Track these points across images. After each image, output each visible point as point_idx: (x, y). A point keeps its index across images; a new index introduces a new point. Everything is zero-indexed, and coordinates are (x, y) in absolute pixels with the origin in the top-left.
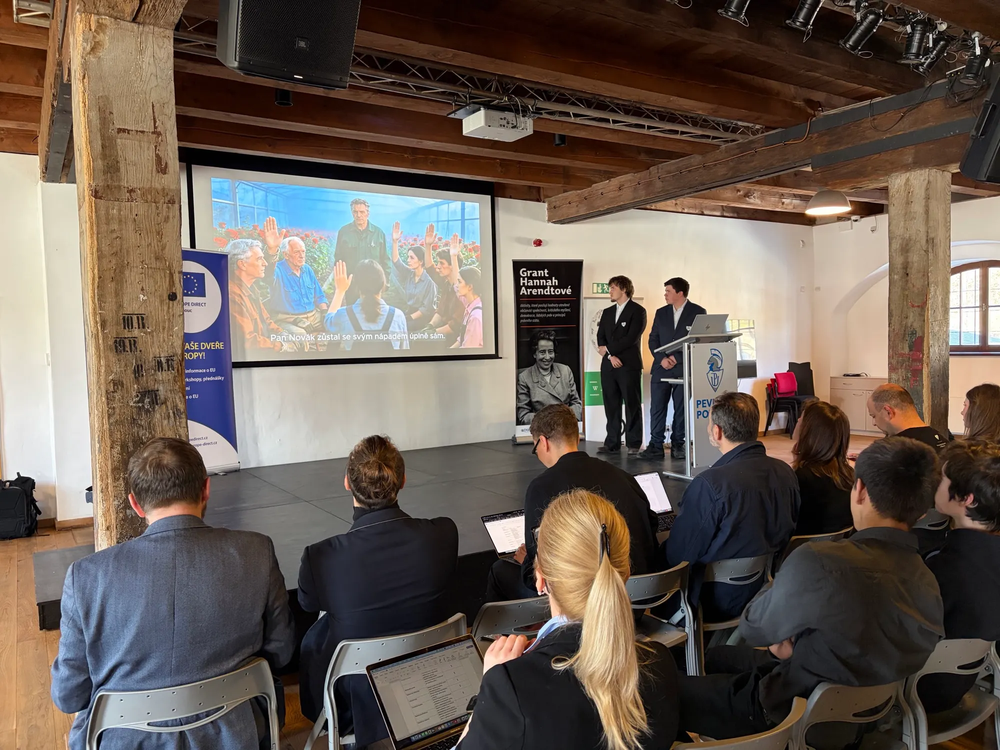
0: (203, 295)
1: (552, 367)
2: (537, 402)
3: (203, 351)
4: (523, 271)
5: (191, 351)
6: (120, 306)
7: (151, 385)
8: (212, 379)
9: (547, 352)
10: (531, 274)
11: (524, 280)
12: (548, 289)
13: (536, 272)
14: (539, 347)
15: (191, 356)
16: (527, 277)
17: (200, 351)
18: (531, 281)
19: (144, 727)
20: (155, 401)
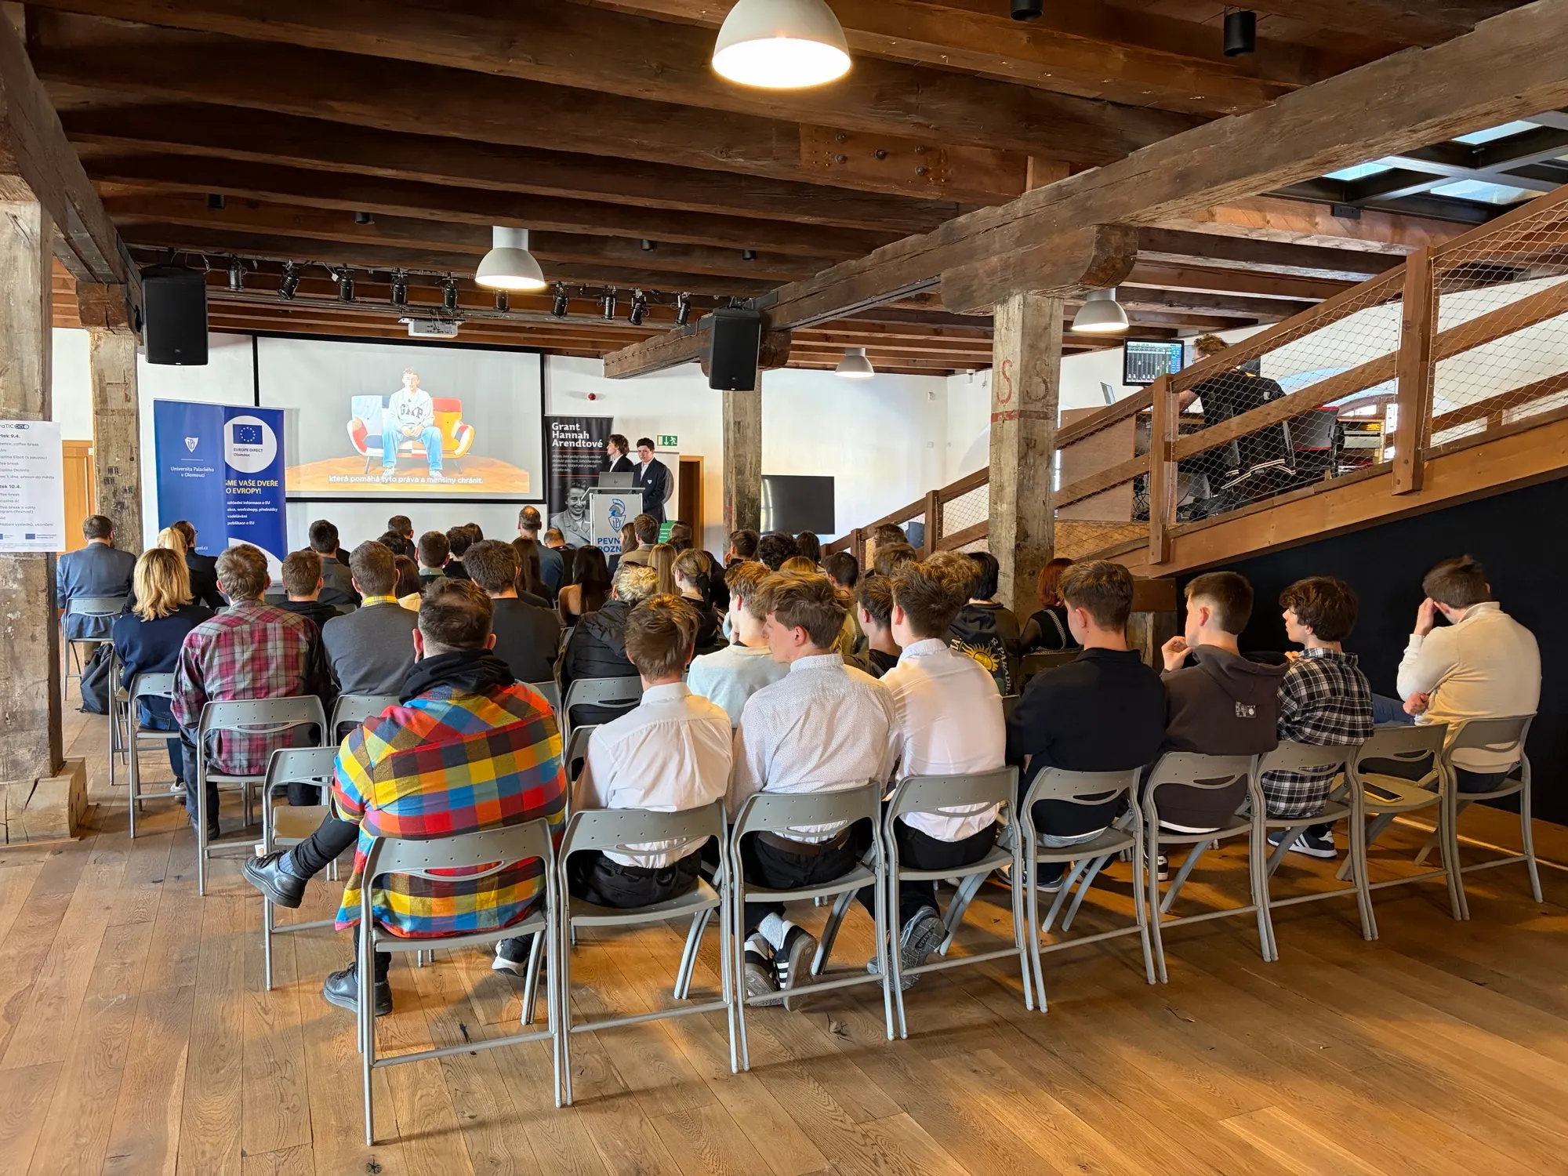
0: (261, 442)
1: (582, 513)
3: (260, 487)
4: (555, 425)
5: (248, 487)
6: (107, 463)
7: (121, 500)
8: (266, 510)
9: (579, 499)
10: (564, 428)
11: (556, 433)
12: (579, 442)
13: (569, 426)
14: (573, 494)
15: (248, 491)
16: (559, 430)
17: (257, 487)
18: (564, 434)
19: (84, 613)
20: (122, 508)
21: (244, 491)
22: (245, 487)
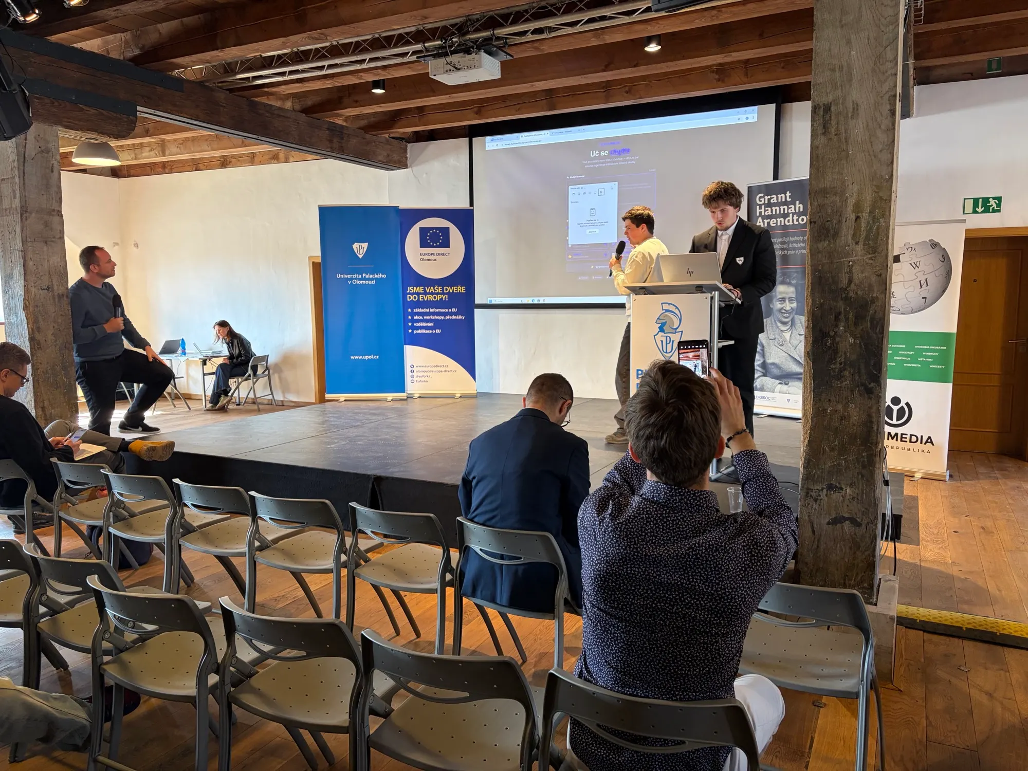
0: (448, 246)
1: (793, 320)
2: (773, 364)
3: (446, 294)
4: (761, 197)
5: (435, 294)
8: (453, 317)
9: (787, 301)
10: (769, 200)
11: (760, 208)
12: (790, 218)
13: (775, 196)
14: (777, 294)
15: (435, 298)
16: (764, 204)
17: (444, 294)
18: (769, 209)
21: (430, 298)
22: (432, 294)
